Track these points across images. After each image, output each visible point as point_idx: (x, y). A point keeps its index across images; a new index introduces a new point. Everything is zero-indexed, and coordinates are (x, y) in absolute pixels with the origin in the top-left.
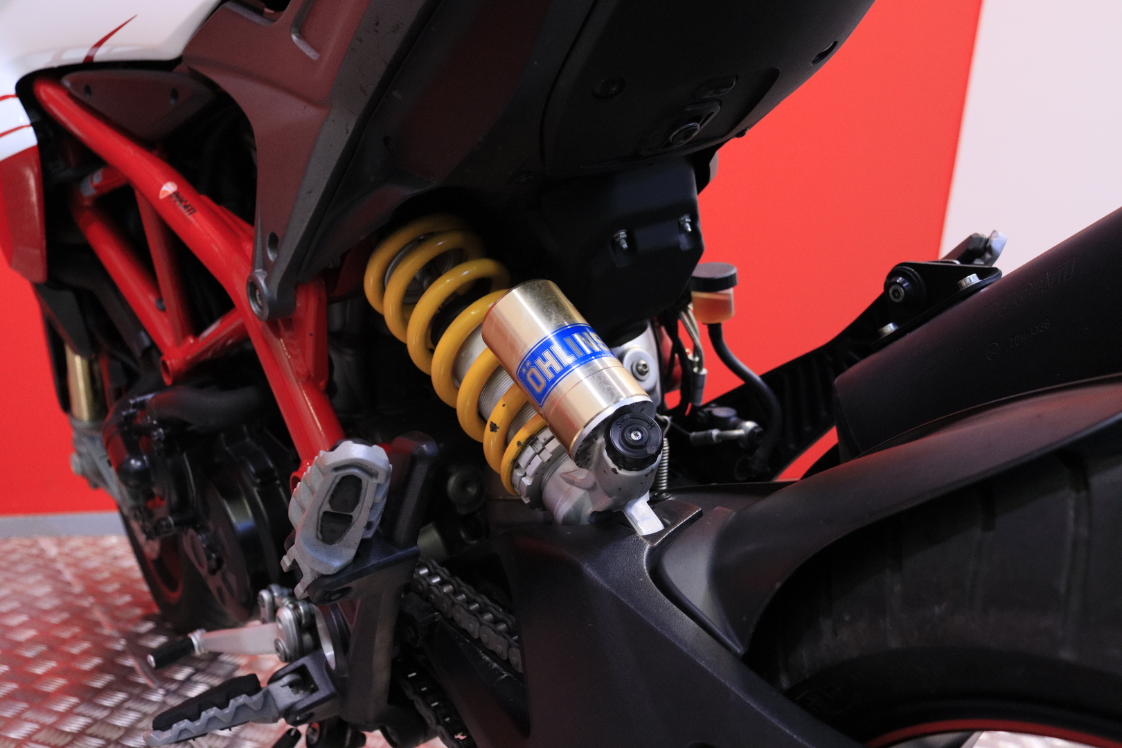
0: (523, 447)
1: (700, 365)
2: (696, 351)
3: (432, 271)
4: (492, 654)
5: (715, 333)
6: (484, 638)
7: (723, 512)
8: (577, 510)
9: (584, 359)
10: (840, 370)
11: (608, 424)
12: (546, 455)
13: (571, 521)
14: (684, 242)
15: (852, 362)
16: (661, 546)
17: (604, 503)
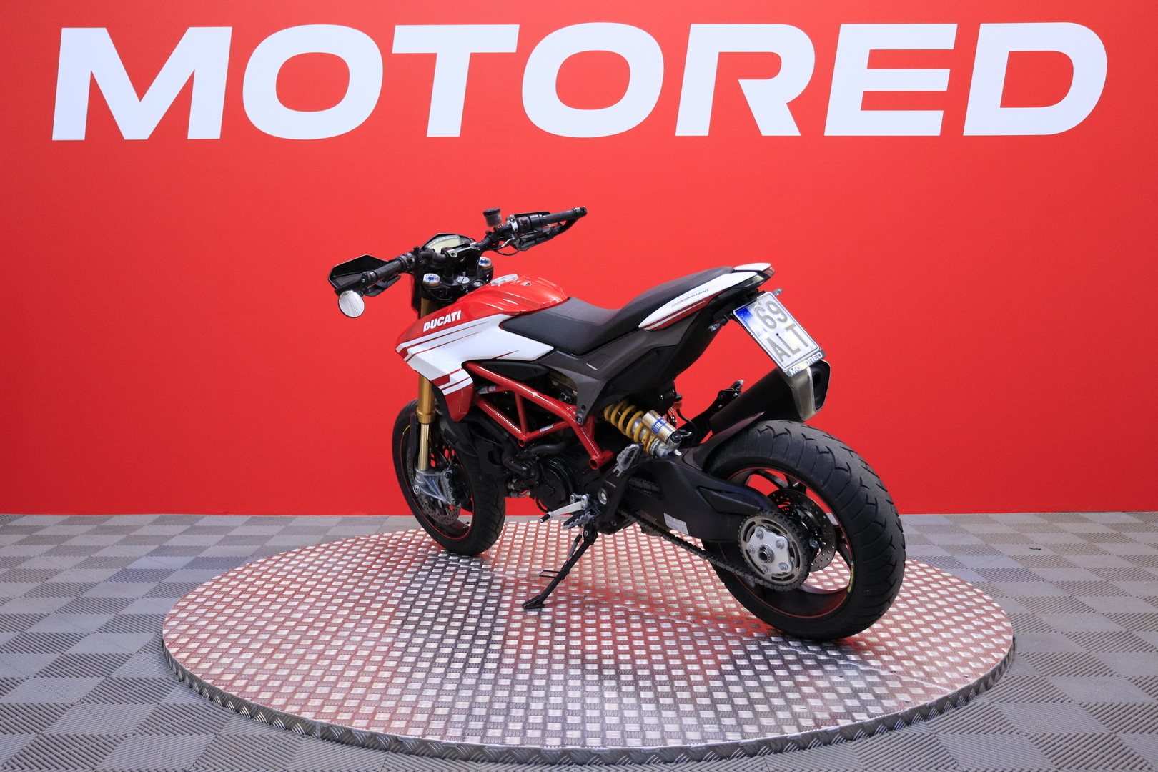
0: (652, 443)
1: (675, 419)
2: (673, 416)
3: (621, 411)
4: (647, 490)
5: (678, 411)
6: (644, 486)
7: (692, 450)
8: (665, 453)
9: (664, 425)
10: (710, 417)
11: (671, 436)
12: (656, 444)
13: (664, 455)
14: (673, 395)
15: (713, 414)
16: (683, 457)
17: (670, 451)
